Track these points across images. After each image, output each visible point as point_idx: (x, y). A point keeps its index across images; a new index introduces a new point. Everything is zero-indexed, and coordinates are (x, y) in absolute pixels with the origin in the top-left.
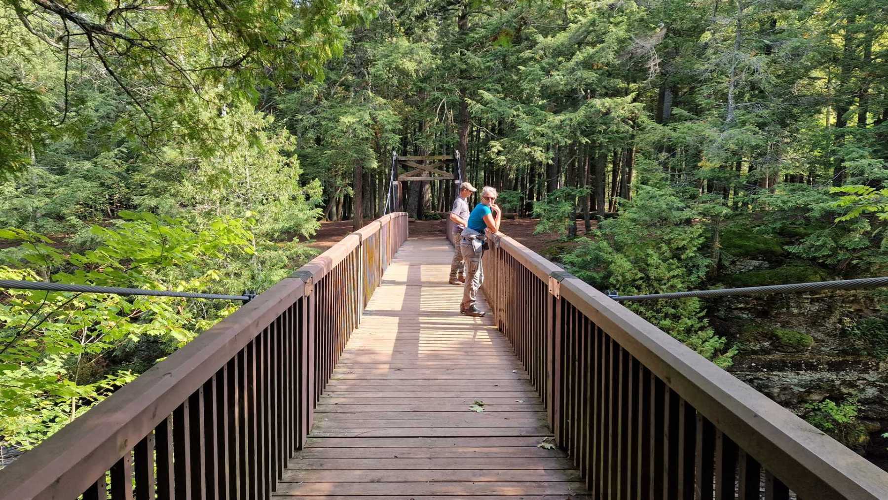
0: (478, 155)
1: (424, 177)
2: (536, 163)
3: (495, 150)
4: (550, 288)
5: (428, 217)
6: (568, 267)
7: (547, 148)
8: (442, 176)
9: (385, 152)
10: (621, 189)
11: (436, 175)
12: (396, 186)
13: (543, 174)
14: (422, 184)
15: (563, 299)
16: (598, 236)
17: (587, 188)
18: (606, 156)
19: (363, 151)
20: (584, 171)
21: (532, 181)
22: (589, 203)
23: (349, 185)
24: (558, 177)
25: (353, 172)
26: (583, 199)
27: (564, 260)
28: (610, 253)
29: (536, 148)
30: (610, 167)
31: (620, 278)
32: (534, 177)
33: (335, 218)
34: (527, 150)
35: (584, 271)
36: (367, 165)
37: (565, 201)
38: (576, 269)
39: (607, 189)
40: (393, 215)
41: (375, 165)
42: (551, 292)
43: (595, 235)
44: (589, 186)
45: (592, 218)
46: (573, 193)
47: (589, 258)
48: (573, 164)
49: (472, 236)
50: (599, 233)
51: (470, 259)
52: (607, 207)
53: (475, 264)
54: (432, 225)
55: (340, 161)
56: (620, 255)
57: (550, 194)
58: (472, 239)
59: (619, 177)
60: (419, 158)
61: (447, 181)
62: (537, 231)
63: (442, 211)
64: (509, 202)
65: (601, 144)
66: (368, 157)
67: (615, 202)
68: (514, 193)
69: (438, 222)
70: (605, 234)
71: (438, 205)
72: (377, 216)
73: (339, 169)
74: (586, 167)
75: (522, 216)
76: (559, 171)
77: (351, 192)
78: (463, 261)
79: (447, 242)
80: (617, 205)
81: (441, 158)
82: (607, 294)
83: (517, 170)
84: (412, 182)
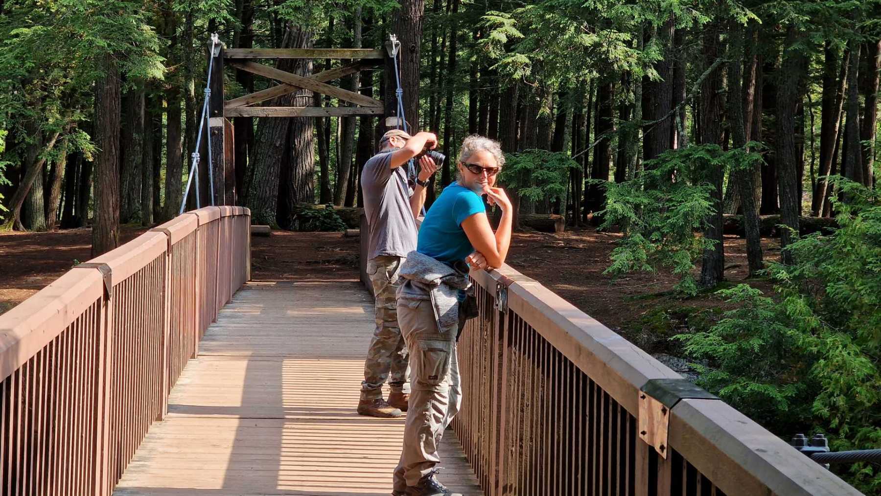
0: (453, 49)
1: (300, 107)
2: (612, 76)
3: (499, 35)
4: (642, 426)
5: (306, 223)
6: (699, 368)
7: (644, 34)
8: (351, 105)
9: (188, 35)
10: (844, 155)
11: (335, 102)
12: (217, 133)
13: (632, 106)
14: (293, 126)
15: (676, 459)
16: (780, 282)
17: (752, 149)
18: (807, 61)
19: (125, 32)
20: (745, 101)
21: (603, 126)
22: (759, 191)
23: (82, 125)
24: (673, 116)
25: (94, 89)
26: (740, 179)
27: (690, 348)
28: (814, 331)
29: (614, 35)
30: (816, 92)
31: (841, 401)
32: (610, 114)
33: (40, 220)
34: (588, 39)
35: (743, 380)
36: (134, 71)
37: (695, 182)
38: (722, 375)
39: (807, 153)
40: (204, 214)
41: (158, 70)
42: (646, 438)
43: (775, 281)
44: (761, 145)
45: (765, 233)
46: (715, 162)
47: (756, 343)
48: (714, 81)
49: (430, 277)
50: (783, 275)
51: (422, 344)
52: (807, 202)
53: (438, 358)
54: (321, 245)
55: (59, 58)
56: (840, 337)
57: (652, 162)
58: (432, 285)
59: (841, 122)
60: (284, 53)
61: (366, 119)
62: (617, 265)
63: (349, 203)
64: (541, 183)
65: (791, 27)
66: (139, 49)
67: (831, 187)
68: (553, 157)
69: (337, 235)
70: (801, 276)
71: (338, 186)
72: (162, 216)
73: (55, 80)
74: (752, 91)
75: (575, 224)
76: (676, 100)
77: (87, 145)
78: (404, 352)
79: (360, 295)
80: (833, 199)
81: (347, 54)
82: (798, 445)
83: (561, 95)
84: (264, 120)
